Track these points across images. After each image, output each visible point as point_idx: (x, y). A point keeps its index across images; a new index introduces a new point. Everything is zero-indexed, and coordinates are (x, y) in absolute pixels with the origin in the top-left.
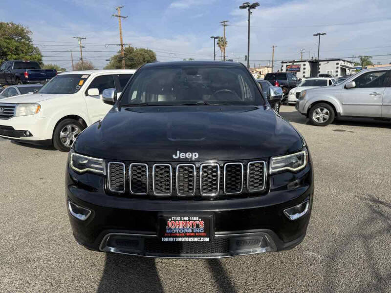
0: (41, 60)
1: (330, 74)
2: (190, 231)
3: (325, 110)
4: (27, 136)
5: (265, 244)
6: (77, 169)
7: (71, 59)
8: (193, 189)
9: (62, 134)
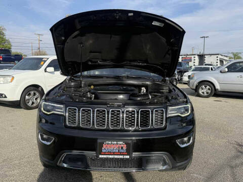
0: (10, 48)
1: (212, 63)
2: (117, 151)
3: (208, 87)
4: (3, 97)
5: (165, 163)
6: (46, 112)
7: (31, 48)
8: (120, 125)
9: (27, 97)
